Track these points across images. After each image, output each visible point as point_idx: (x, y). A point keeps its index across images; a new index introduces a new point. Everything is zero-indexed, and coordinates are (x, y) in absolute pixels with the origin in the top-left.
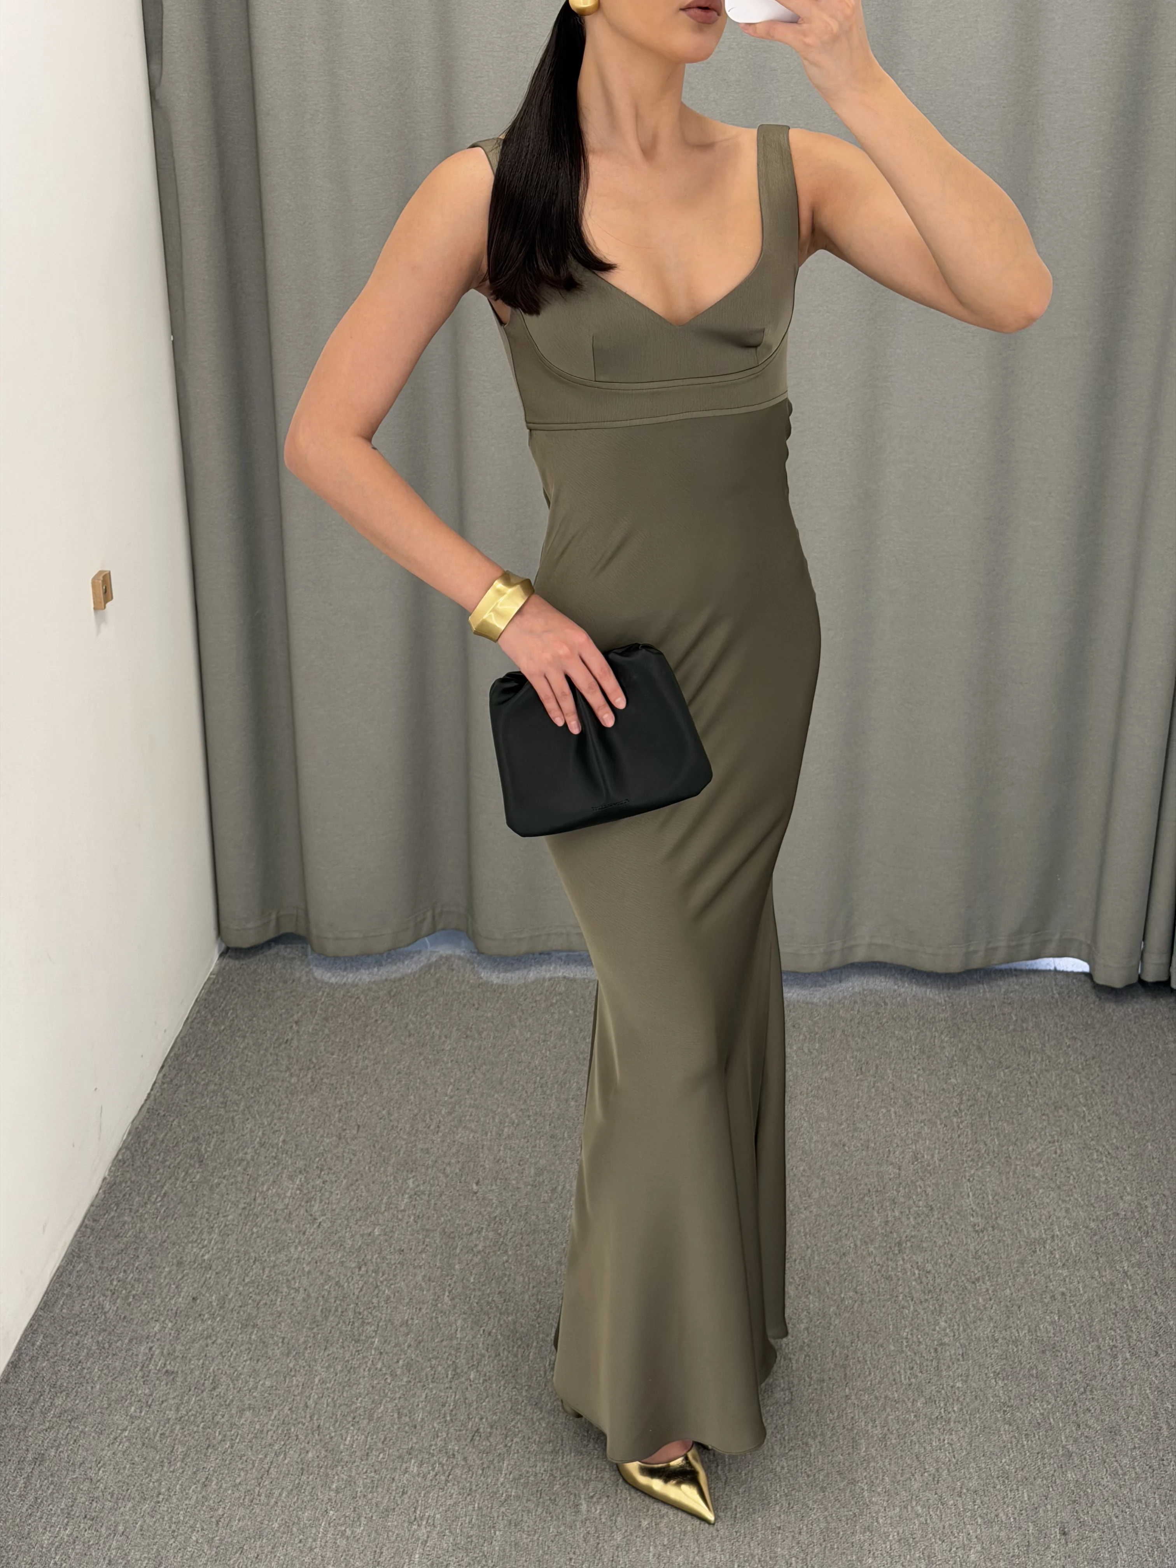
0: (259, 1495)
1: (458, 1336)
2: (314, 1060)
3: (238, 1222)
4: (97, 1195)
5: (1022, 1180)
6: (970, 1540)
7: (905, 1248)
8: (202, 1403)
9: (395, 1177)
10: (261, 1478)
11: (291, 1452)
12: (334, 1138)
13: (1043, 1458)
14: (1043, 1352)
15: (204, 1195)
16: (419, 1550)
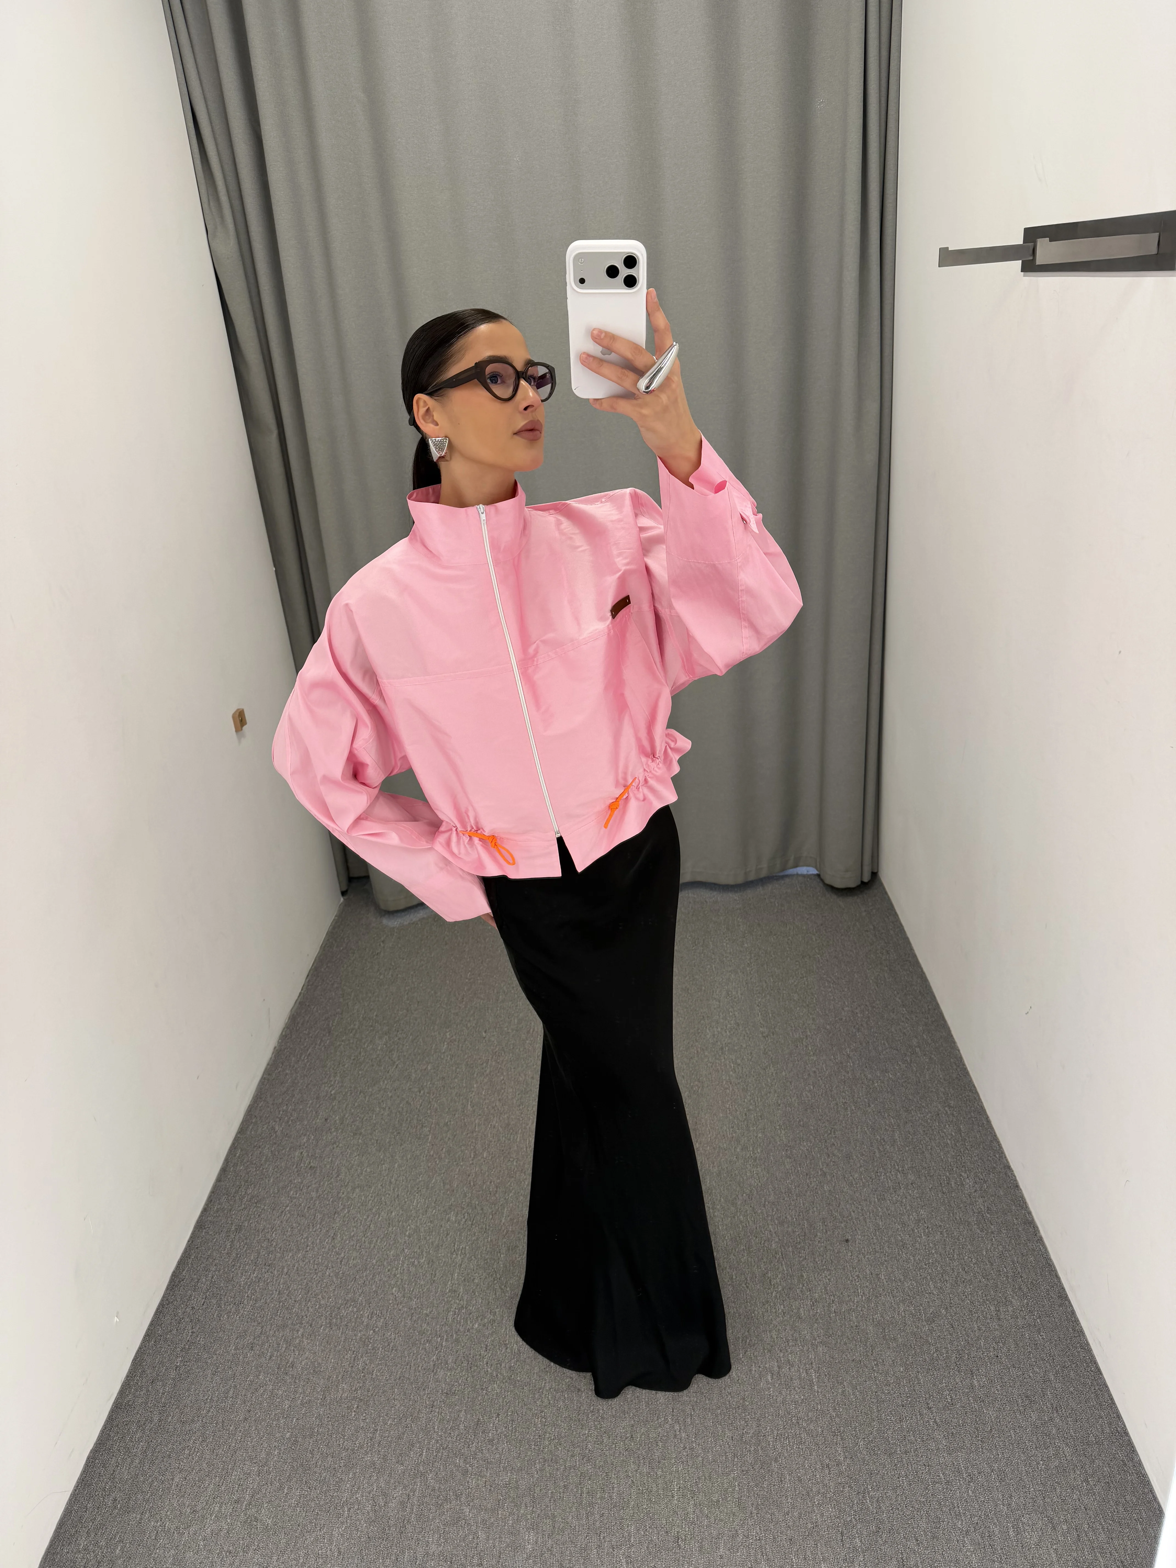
0: (364, 1243)
1: (477, 1130)
2: (393, 964)
3: (351, 1068)
4: (271, 1058)
5: (787, 1003)
6: (772, 1235)
7: (725, 1051)
8: (331, 1186)
9: (439, 1032)
10: (366, 1231)
11: (383, 1213)
13: (810, 1178)
14: (806, 1110)
15: (331, 1053)
16: (457, 1271)
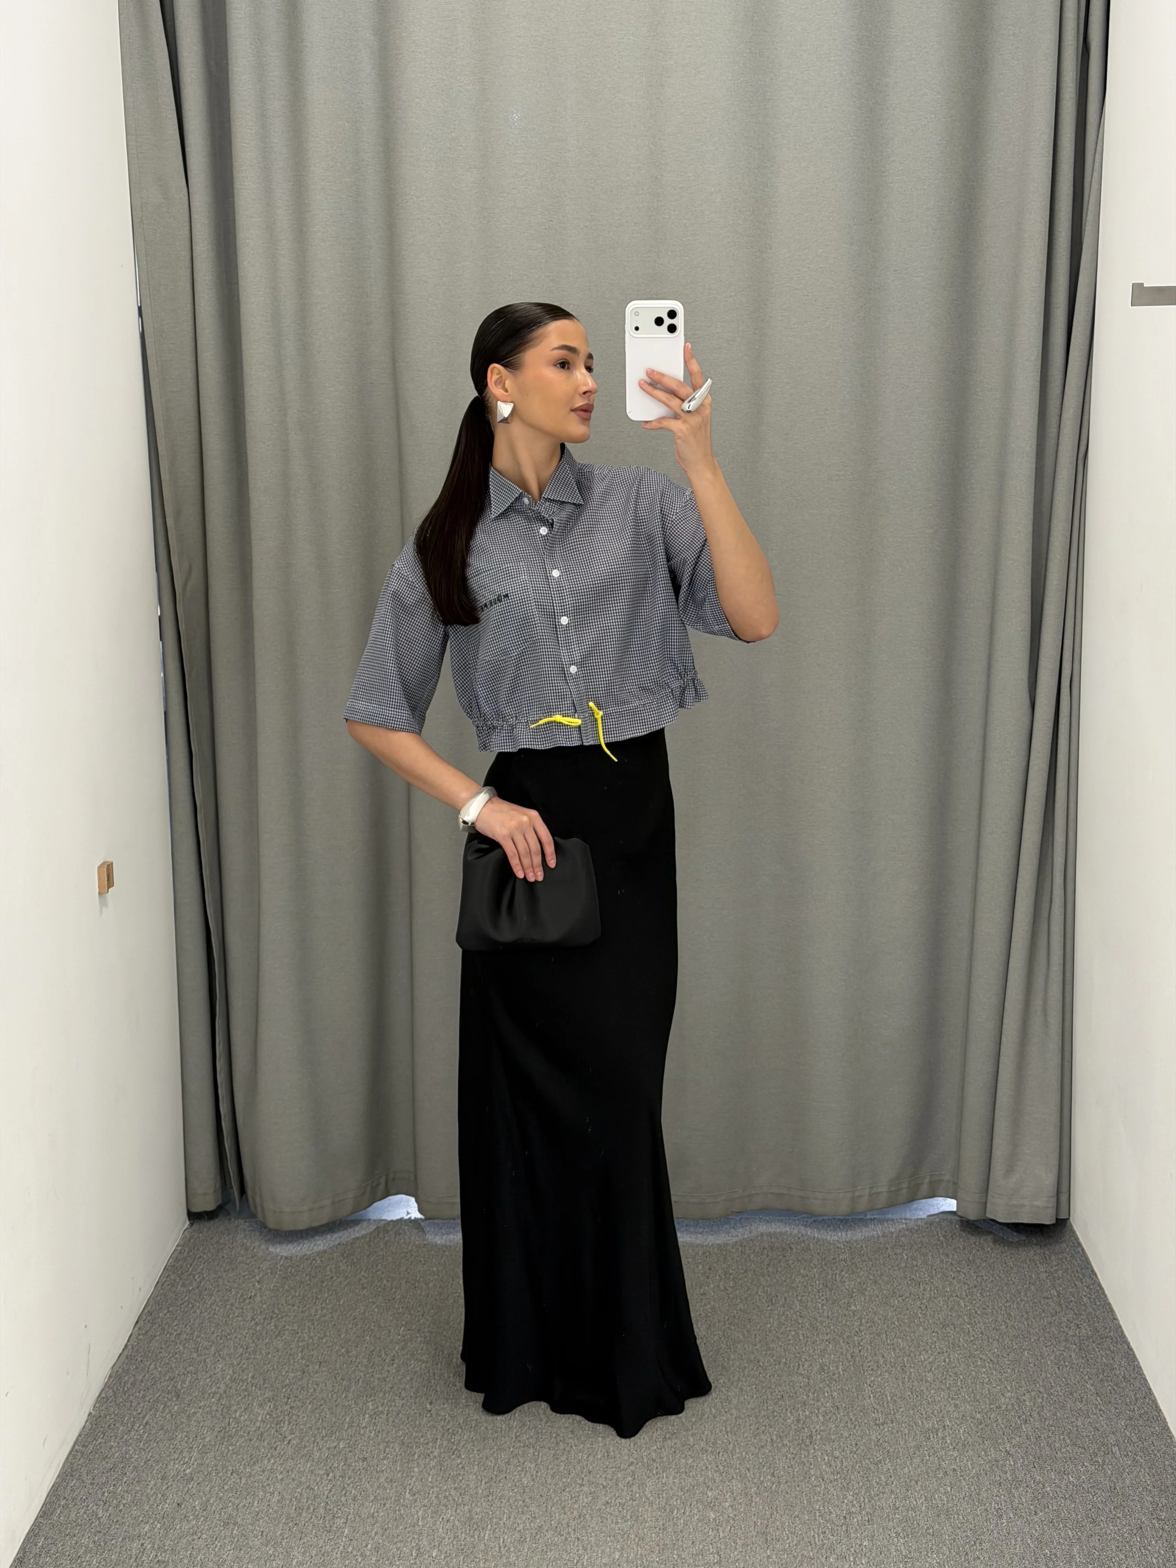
1: (420, 1523)
2: (277, 1311)
3: (215, 1442)
5: (916, 1383)
9: (355, 1401)
12: (299, 1373)
14: (938, 1515)
15: (182, 1423)
